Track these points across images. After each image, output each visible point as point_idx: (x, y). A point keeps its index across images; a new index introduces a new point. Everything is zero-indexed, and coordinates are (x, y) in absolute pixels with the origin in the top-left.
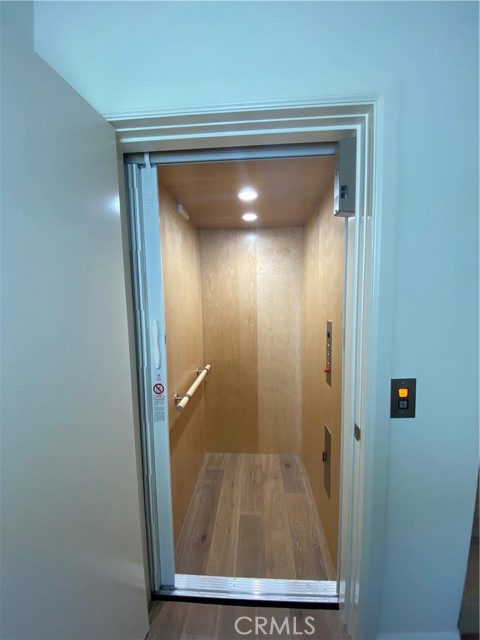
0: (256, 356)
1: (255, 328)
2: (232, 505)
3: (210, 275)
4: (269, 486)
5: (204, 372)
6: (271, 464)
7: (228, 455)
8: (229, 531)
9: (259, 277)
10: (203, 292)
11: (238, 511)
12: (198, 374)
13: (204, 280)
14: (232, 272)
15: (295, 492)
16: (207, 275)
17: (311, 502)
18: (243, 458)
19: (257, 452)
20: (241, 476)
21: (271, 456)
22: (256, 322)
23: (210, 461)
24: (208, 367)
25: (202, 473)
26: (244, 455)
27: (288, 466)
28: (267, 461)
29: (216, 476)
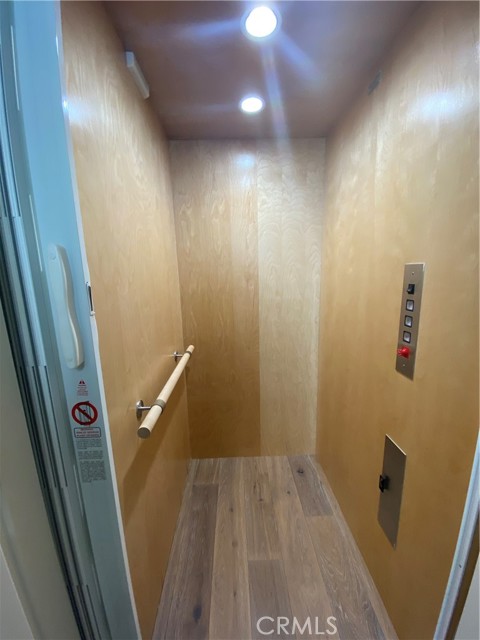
0: (257, 331)
1: (256, 293)
2: (235, 544)
3: (189, 212)
4: (282, 505)
5: (185, 358)
6: (279, 470)
7: (222, 461)
8: (235, 594)
9: (261, 218)
10: (179, 238)
11: (245, 555)
12: (177, 359)
13: (179, 220)
14: (221, 208)
15: (319, 514)
16: (184, 212)
17: (344, 530)
18: (241, 464)
19: (259, 455)
20: (241, 493)
21: (277, 458)
22: (257, 285)
23: (197, 471)
24: (191, 348)
25: (187, 493)
26: (243, 459)
27: (301, 472)
28: (274, 466)
29: (207, 495)
